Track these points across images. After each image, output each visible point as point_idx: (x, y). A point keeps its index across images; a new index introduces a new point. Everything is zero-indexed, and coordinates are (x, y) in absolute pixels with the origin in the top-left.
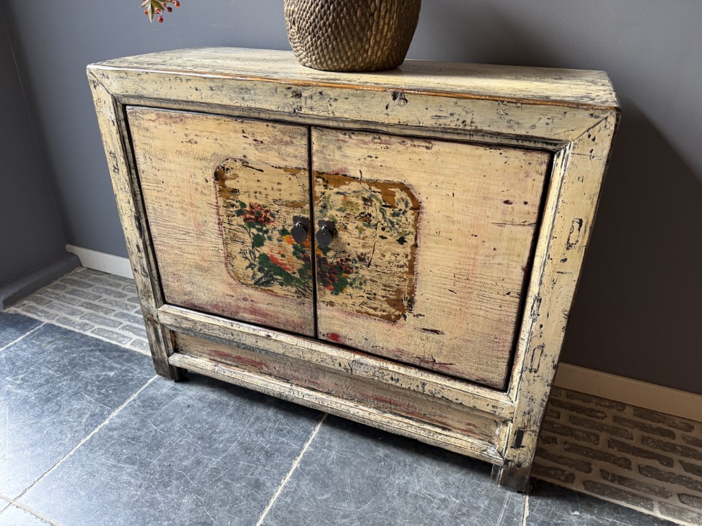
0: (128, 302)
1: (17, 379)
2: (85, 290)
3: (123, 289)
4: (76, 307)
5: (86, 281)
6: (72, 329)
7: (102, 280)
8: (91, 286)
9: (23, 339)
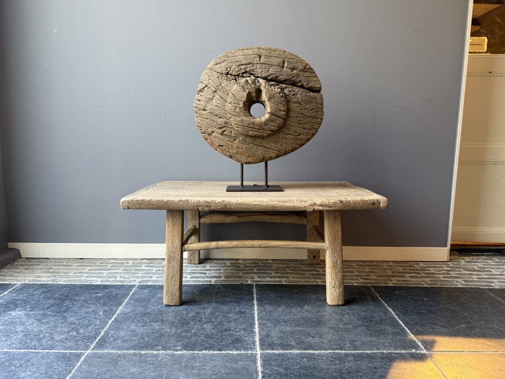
0: (77, 267)
1: (26, 308)
2: (37, 267)
4: (37, 274)
5: (31, 263)
6: (45, 283)
8: (39, 265)
9: (10, 292)
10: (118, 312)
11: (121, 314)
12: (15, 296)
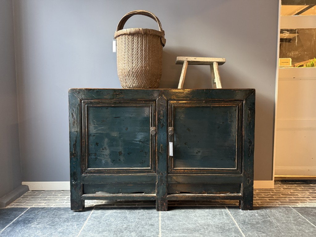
0: (61, 196)
1: (35, 223)
2: (38, 196)
3: (55, 193)
4: (39, 201)
5: (35, 194)
6: (44, 207)
7: (42, 193)
8: (40, 195)
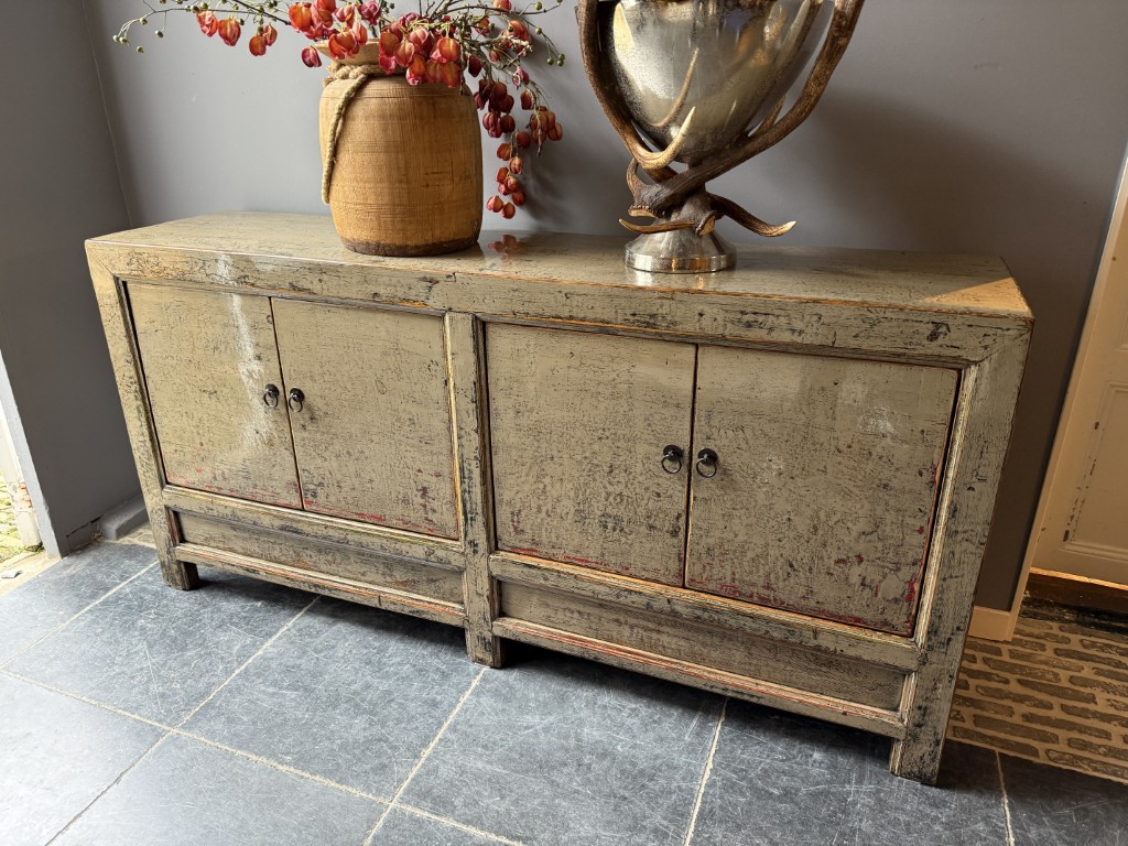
10: (260, 652)
11: (262, 657)
12: (149, 583)
